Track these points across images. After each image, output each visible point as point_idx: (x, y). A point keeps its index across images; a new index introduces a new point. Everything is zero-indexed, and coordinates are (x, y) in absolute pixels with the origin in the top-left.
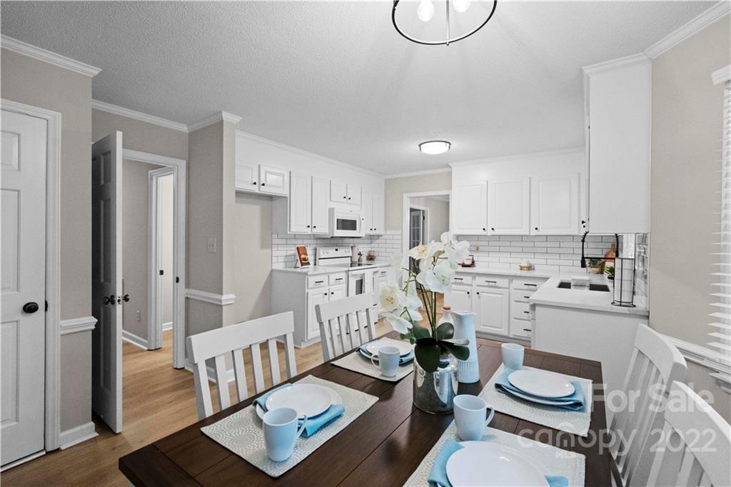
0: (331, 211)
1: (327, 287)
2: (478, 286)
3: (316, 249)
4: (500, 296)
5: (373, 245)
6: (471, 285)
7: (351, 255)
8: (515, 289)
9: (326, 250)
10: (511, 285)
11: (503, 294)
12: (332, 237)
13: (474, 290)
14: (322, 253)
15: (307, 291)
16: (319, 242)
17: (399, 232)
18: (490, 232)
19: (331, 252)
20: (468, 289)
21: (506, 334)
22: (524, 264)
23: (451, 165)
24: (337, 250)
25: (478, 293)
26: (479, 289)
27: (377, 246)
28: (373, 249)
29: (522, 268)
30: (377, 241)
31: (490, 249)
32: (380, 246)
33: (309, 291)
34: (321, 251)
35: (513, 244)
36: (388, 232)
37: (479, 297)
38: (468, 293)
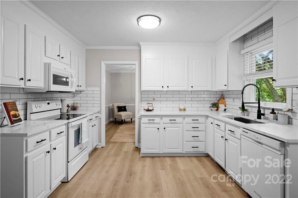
0: (47, 67)
1: (48, 145)
2: (163, 123)
3: (26, 104)
4: (178, 128)
5: (75, 99)
6: (159, 123)
7: (61, 107)
8: (186, 123)
9: (38, 104)
10: (184, 120)
11: (179, 127)
12: (47, 92)
13: (161, 127)
14: (34, 107)
15: (25, 156)
16: (29, 96)
17: (98, 89)
18: (165, 89)
19: (44, 106)
20: (158, 126)
21: (182, 152)
22: (182, 108)
23: (141, 43)
24: (49, 104)
25: (165, 128)
26: (165, 126)
27: (79, 99)
28: (76, 102)
29: (180, 110)
30: (80, 95)
31: (161, 99)
32: (82, 99)
33: (28, 155)
34: (33, 106)
35: (175, 96)
36: (89, 89)
37: (165, 131)
38: (158, 129)
